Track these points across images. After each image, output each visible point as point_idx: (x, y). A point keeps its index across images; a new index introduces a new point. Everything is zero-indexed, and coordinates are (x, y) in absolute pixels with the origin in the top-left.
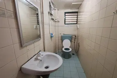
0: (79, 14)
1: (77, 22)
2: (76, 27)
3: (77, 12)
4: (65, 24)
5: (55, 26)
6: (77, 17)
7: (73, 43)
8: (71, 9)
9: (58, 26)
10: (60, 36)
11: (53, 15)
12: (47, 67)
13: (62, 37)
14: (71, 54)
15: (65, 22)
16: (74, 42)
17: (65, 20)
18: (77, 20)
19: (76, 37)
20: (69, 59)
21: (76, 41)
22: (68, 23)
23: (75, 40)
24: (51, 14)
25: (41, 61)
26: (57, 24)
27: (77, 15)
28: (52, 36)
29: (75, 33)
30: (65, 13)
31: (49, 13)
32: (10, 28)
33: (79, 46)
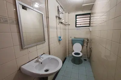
0: (92, 15)
1: (90, 24)
2: (88, 30)
3: (90, 14)
4: (76, 27)
5: (65, 29)
6: (90, 19)
7: (85, 47)
8: (83, 11)
9: (69, 29)
10: (70, 39)
11: (61, 19)
12: (47, 71)
13: (72, 40)
14: (83, 59)
15: (76, 25)
16: (87, 47)
17: (76, 23)
18: (90, 22)
19: (89, 41)
20: (80, 65)
21: (89, 46)
22: (80, 26)
23: (87, 44)
24: (59, 18)
25: (41, 63)
26: (67, 27)
27: (90, 17)
28: (60, 39)
29: (88, 36)
30: (76, 15)
31: (56, 17)
32: (11, 32)
33: (91, 51)
